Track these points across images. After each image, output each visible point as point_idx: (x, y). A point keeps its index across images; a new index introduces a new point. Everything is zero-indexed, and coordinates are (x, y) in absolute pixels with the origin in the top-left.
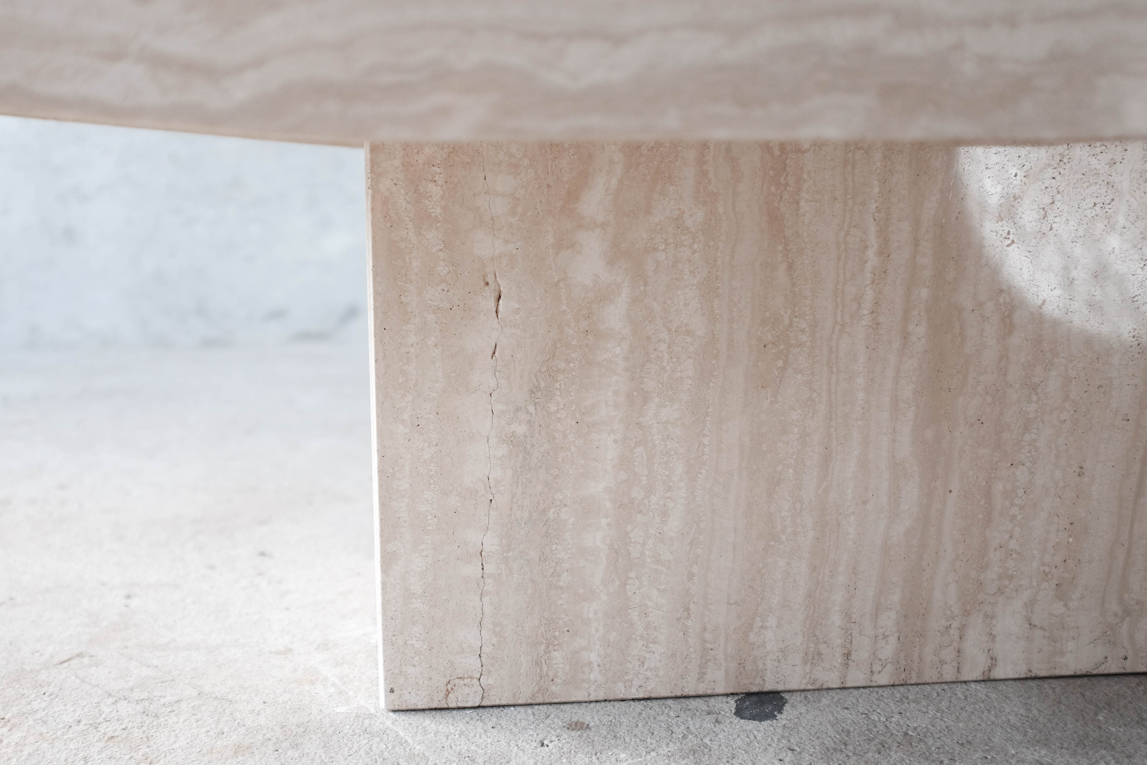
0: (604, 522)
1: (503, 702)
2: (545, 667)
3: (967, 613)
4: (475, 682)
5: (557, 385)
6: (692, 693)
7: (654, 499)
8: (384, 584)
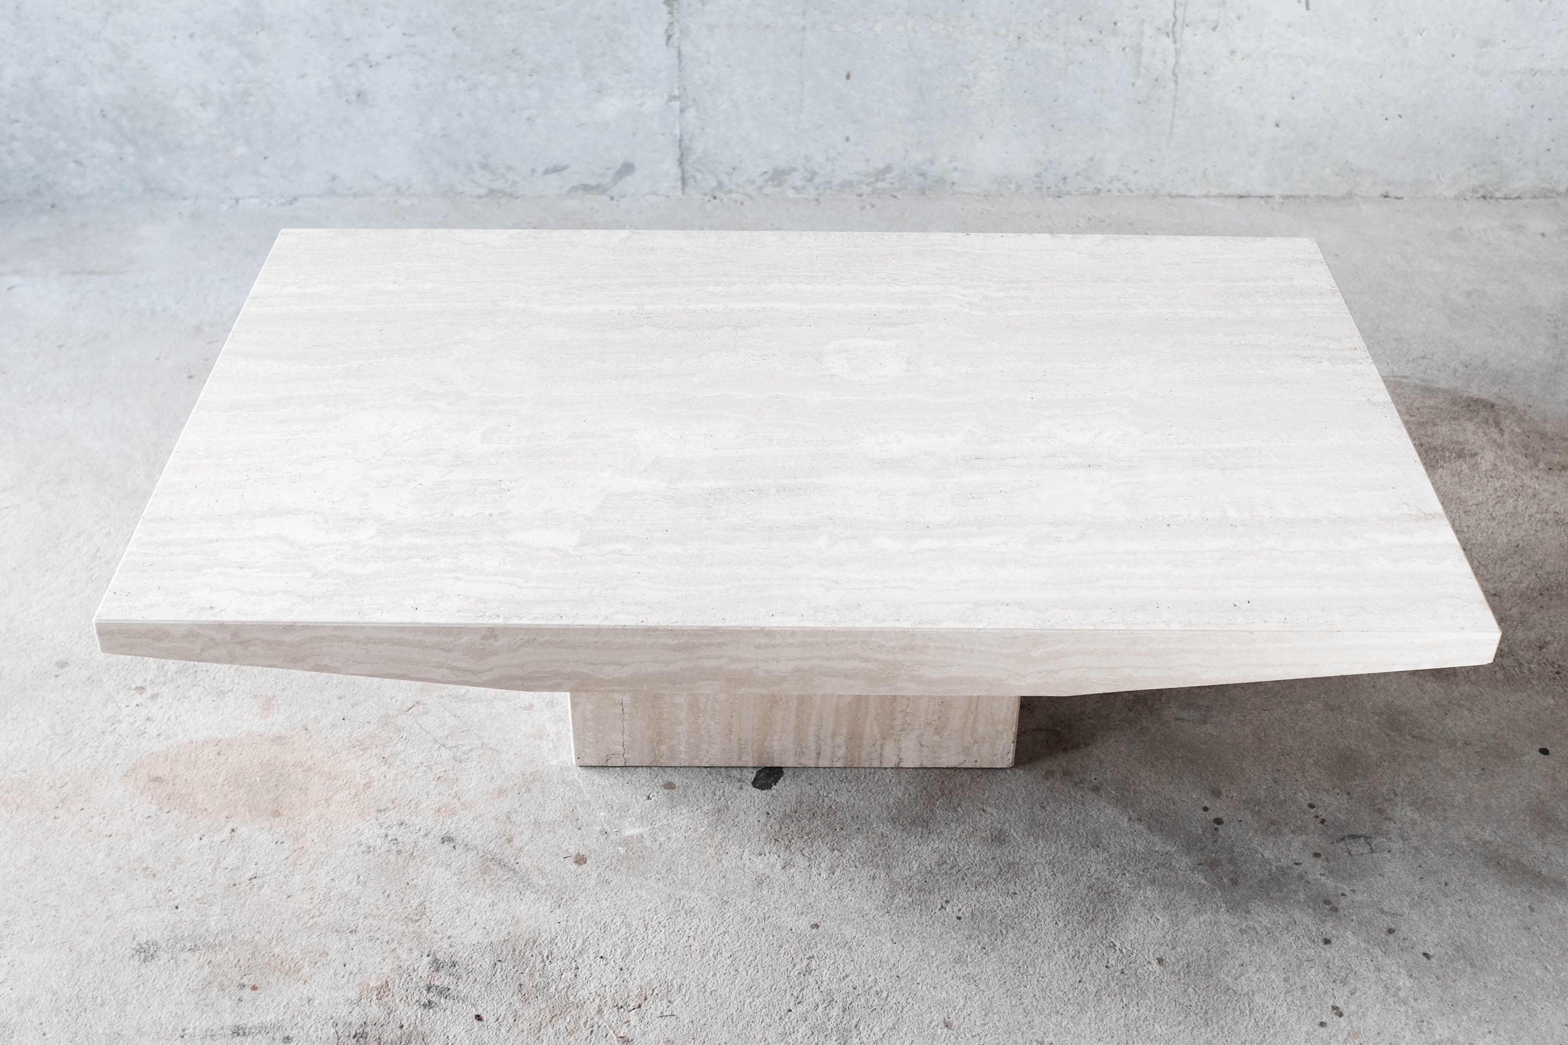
1: (636, 765)
4: (621, 756)
6: (735, 766)
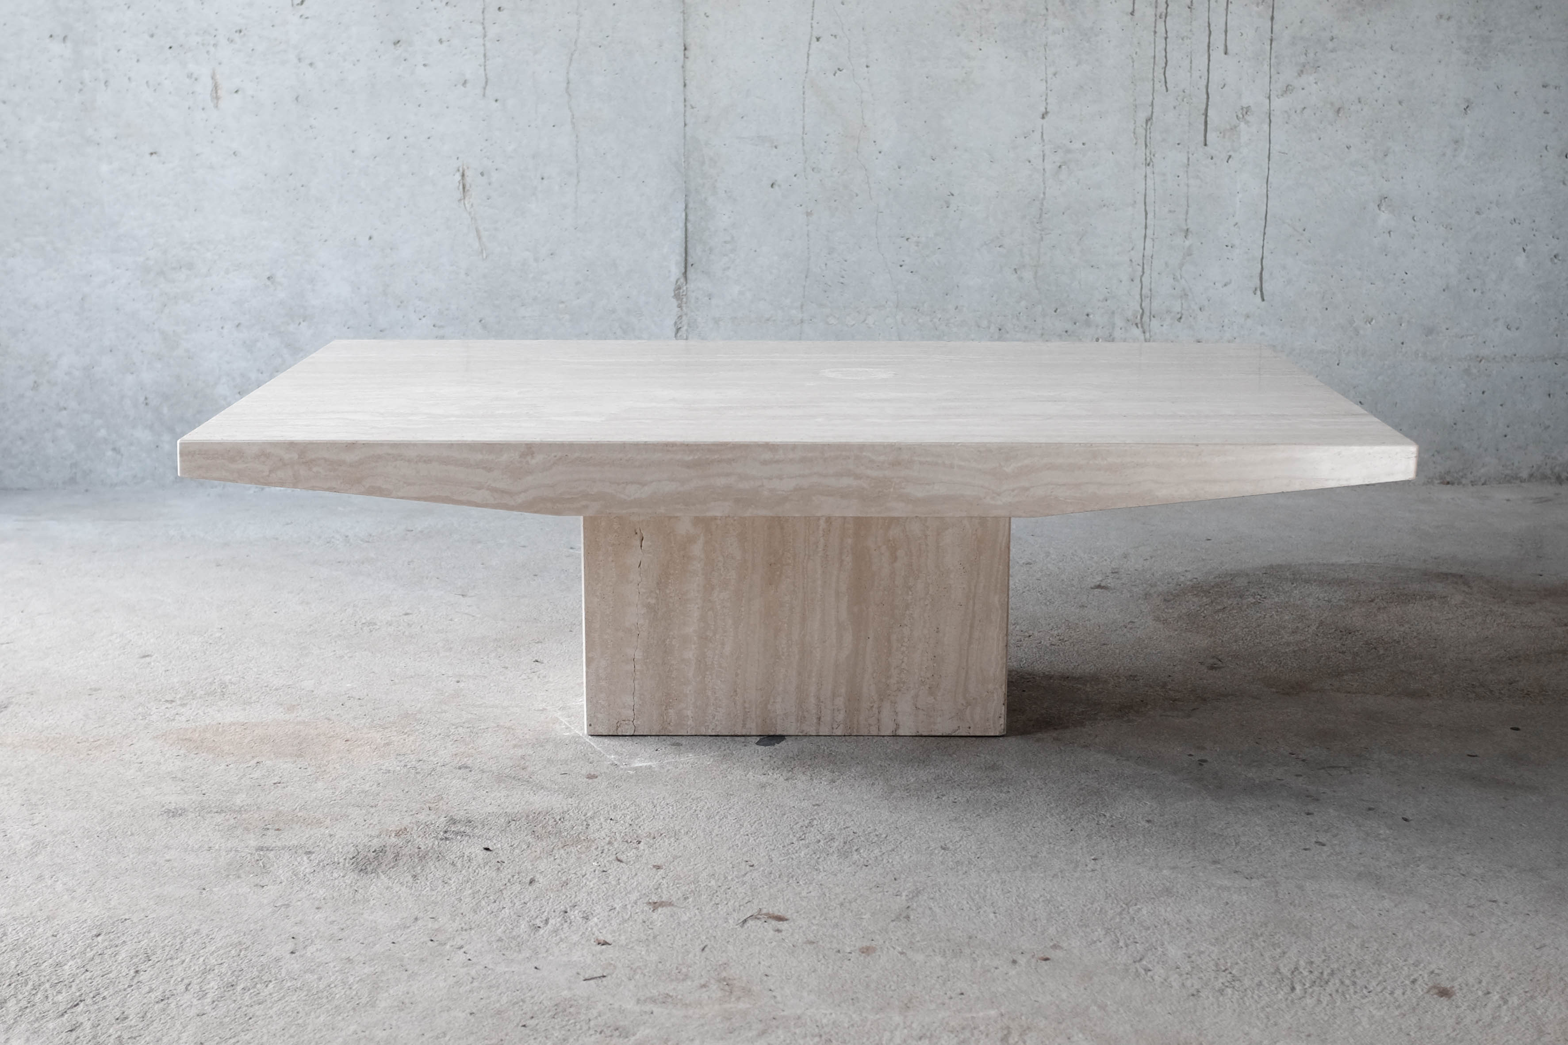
0: (693, 646)
1: (645, 734)
2: (665, 718)
3: (882, 700)
4: (631, 723)
5: (670, 581)
6: (739, 734)
7: (718, 637)
8: (587, 672)
